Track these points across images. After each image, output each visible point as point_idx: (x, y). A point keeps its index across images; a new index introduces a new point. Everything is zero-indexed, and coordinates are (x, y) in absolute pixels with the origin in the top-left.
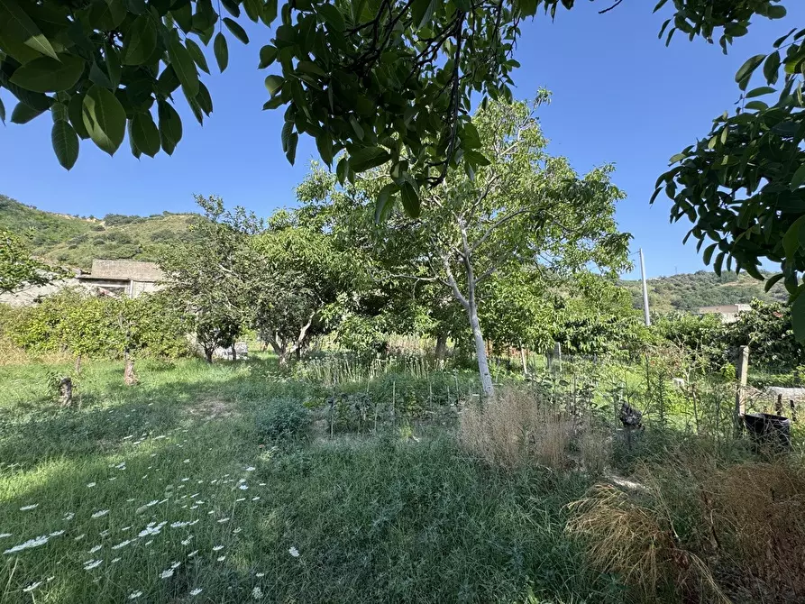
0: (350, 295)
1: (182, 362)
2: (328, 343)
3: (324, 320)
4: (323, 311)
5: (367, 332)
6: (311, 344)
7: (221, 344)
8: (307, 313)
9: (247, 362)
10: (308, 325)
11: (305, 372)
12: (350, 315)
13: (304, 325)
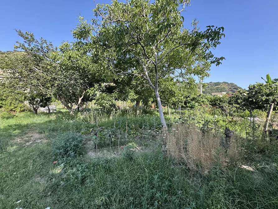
0: (100, 85)
1: (22, 114)
2: (92, 105)
3: (89, 94)
4: (89, 91)
5: (109, 100)
6: (84, 106)
7: (41, 106)
8: (81, 92)
9: (55, 113)
10: (82, 97)
11: (82, 117)
12: (100, 93)
13: (81, 97)
